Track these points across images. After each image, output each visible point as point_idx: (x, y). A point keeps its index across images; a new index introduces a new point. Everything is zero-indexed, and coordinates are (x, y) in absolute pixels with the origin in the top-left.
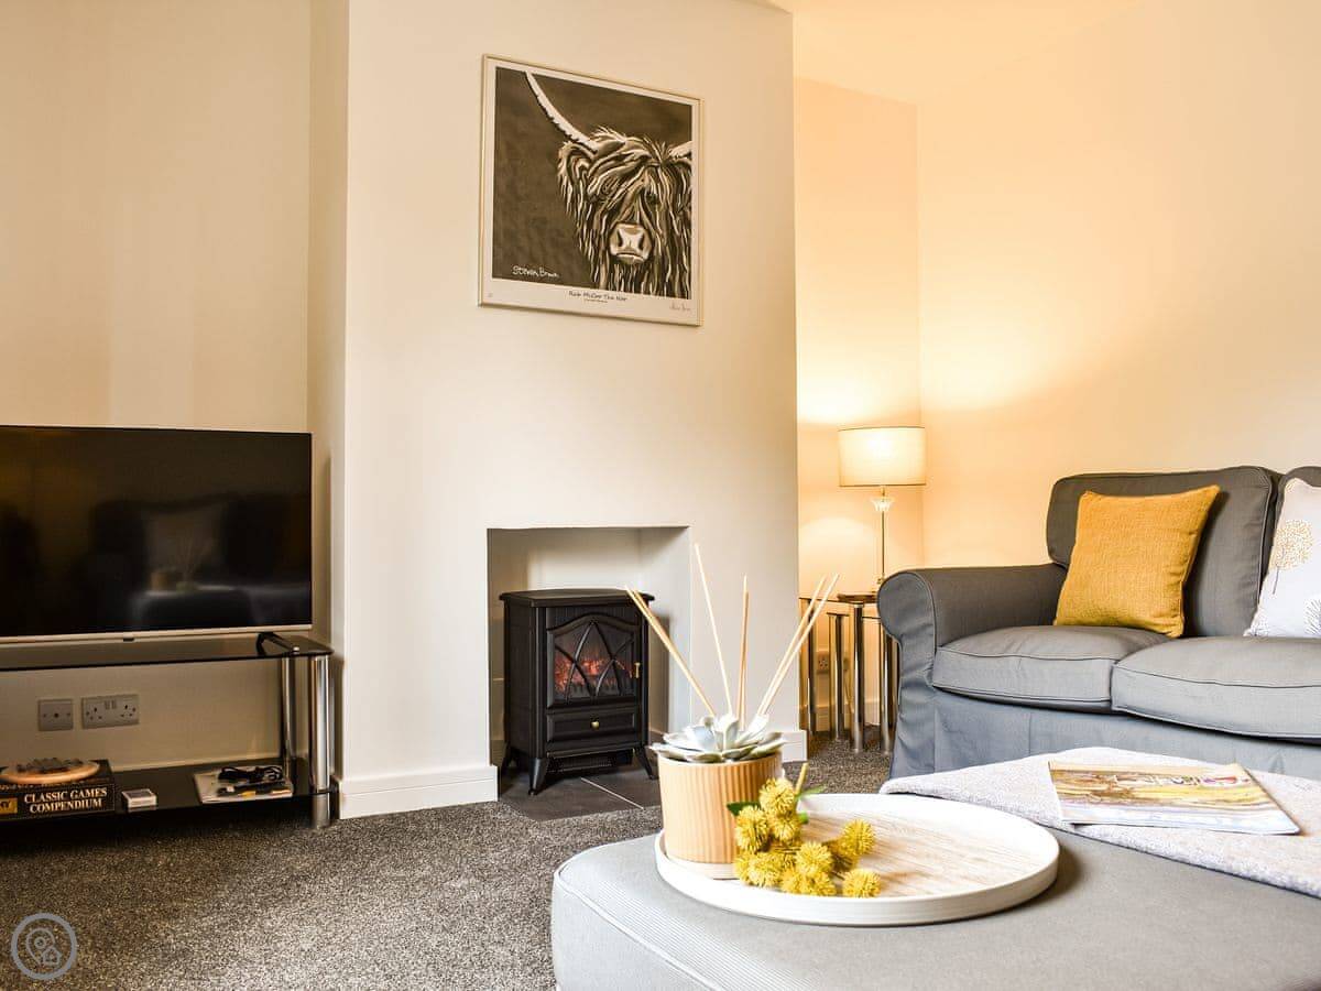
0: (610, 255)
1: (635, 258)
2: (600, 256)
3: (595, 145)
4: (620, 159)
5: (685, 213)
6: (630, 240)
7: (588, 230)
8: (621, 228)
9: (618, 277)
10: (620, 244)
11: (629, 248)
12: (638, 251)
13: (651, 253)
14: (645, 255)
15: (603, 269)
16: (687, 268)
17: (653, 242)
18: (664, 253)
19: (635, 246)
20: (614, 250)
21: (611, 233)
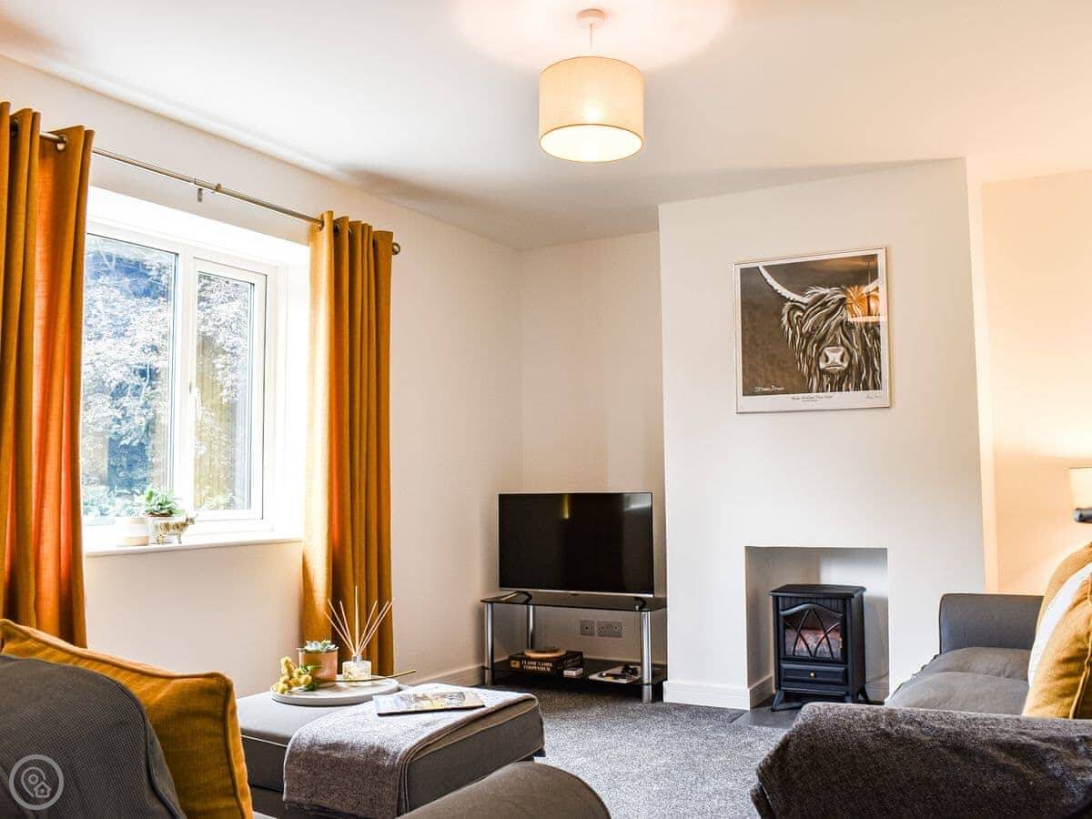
0: (819, 369)
1: (838, 368)
2: (813, 371)
3: (806, 300)
4: (824, 305)
5: (875, 332)
6: (834, 357)
7: (803, 356)
8: (827, 351)
9: (825, 383)
10: (827, 361)
11: (833, 362)
12: (840, 363)
13: (850, 364)
14: (846, 365)
15: (815, 380)
16: (878, 368)
17: (851, 355)
18: (860, 361)
19: (838, 361)
20: (822, 365)
21: (820, 354)
